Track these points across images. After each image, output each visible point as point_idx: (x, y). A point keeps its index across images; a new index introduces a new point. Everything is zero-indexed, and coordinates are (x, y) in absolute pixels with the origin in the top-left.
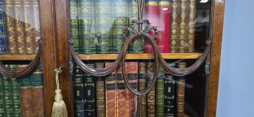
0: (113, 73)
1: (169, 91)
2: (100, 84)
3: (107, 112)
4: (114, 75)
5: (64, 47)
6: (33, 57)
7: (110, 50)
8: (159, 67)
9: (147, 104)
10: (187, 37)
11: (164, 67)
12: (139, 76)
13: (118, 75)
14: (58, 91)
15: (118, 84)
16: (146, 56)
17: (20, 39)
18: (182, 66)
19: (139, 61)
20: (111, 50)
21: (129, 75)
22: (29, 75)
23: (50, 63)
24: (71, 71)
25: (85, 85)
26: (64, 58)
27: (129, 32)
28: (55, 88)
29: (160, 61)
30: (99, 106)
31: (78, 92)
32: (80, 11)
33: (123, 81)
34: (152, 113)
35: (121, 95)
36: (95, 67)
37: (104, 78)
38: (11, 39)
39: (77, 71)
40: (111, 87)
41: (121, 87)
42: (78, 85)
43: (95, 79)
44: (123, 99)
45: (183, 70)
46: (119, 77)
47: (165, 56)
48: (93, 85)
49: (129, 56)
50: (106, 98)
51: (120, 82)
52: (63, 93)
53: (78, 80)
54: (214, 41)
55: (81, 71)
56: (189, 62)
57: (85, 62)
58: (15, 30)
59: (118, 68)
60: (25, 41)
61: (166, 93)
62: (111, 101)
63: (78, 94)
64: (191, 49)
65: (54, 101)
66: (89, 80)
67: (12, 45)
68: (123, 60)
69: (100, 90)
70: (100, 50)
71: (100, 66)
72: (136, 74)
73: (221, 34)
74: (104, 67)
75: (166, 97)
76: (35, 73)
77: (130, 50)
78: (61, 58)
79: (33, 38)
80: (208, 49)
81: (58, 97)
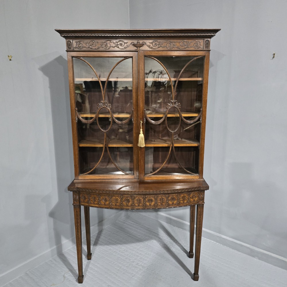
5: (142, 112)
23: (136, 118)
26: (142, 117)
27: (168, 105)
28: (140, 129)
29: (181, 117)
45: (191, 121)
47: (183, 115)
52: (143, 131)
54: (204, 109)
68: (166, 118)
73: (206, 106)
80: (201, 112)
81: (141, 132)
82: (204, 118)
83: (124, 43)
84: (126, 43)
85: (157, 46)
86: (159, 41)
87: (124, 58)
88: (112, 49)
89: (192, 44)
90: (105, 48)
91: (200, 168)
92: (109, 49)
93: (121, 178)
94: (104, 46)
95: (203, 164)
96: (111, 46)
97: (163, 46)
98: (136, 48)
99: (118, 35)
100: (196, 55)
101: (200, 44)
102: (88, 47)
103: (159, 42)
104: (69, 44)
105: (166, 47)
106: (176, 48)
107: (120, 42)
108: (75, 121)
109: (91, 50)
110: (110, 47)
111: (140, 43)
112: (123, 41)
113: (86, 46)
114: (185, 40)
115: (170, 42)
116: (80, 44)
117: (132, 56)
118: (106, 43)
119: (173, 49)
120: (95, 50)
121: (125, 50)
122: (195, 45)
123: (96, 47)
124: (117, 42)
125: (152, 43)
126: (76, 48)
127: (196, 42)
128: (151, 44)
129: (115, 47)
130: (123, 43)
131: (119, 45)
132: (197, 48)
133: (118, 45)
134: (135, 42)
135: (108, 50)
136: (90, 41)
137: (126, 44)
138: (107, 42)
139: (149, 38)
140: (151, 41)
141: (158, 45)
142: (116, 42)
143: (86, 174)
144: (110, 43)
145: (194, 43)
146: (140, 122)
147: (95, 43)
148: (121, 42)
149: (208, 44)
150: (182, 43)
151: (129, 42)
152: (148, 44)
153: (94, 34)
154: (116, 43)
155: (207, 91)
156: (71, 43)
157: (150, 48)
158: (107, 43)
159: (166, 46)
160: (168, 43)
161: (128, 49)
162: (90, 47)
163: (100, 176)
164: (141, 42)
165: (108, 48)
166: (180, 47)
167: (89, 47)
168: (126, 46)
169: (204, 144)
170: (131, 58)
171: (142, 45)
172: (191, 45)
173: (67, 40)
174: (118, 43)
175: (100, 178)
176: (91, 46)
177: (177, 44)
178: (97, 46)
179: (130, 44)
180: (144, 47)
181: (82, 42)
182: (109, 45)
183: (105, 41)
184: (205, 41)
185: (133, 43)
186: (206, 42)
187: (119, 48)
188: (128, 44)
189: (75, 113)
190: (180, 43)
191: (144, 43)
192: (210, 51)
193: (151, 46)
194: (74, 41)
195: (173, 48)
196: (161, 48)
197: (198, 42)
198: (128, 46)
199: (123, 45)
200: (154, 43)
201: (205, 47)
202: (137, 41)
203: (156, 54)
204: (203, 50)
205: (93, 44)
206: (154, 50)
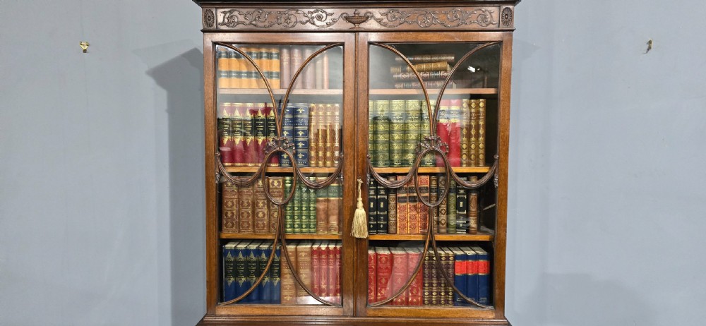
0: (405, 186)
1: (461, 205)
2: (392, 196)
3: (398, 225)
4: (406, 188)
5: (363, 161)
6: (333, 170)
7: (402, 164)
8: (450, 181)
9: (438, 219)
10: (478, 151)
11: (455, 180)
12: (430, 190)
13: (410, 188)
14: (360, 199)
15: (410, 197)
16: (438, 170)
17: (321, 154)
18: (473, 179)
19: (431, 174)
20: (404, 163)
21: (420, 188)
22: (326, 186)
23: (350, 175)
24: (368, 183)
25: (379, 197)
26: (363, 171)
27: (421, 146)
28: (358, 197)
29: (451, 175)
30: (391, 219)
31: (372, 204)
32: (376, 128)
33: (415, 194)
34: (443, 228)
35: (412, 208)
36: (388, 180)
37: (396, 191)
38: (313, 153)
39: (372, 183)
40: (403, 200)
41: (413, 199)
42: (371, 197)
43: (388, 190)
44: (414, 213)
45: (474, 183)
46: (411, 190)
47: (456, 170)
48: (386, 197)
49: (421, 170)
50: (398, 211)
51: (412, 195)
52: (363, 202)
53: (372, 192)
54: (502, 156)
55: (376, 183)
56: (480, 176)
57: (380, 174)
58: (317, 145)
59: (410, 181)
60: (325, 155)
61: (457, 207)
62: (403, 214)
63: (372, 206)
64: (481, 164)
65: (357, 208)
66: (382, 192)
67: (313, 159)
68: (416, 174)
69: (392, 203)
70: (393, 164)
71: (392, 179)
72: (427, 188)
73: (508, 150)
74: (396, 179)
75: (457, 212)
76: (332, 185)
77: (422, 164)
78: (360, 171)
79: (333, 153)
80: (496, 163)
81: (360, 204)
82: (503, 177)
83: (327, 15)
84: (331, 14)
85: (398, 22)
86: (400, 10)
87: (325, 46)
88: (299, 27)
89: (473, 17)
90: (286, 24)
91: (497, 292)
92: (293, 26)
93: (312, 314)
94: (283, 20)
95: (504, 284)
96: (298, 20)
97: (410, 20)
98: (352, 25)
100: (482, 39)
101: (491, 17)
103: (402, 13)
104: (209, 17)
105: (417, 22)
106: (439, 25)
107: (317, 13)
108: (213, 182)
109: (255, 28)
110: (296, 22)
111: (360, 15)
112: (324, 11)
113: (246, 21)
114: (459, 9)
115: (425, 13)
116: (232, 16)
117: (342, 41)
118: (287, 15)
119: (433, 27)
120: (264, 29)
121: (328, 29)
122: (479, 18)
123: (267, 24)
124: (312, 13)
125: (386, 14)
126: (223, 24)
127: (481, 12)
128: (384, 17)
129: (306, 22)
130: (324, 15)
131: (315, 20)
132: (484, 25)
133: (313, 18)
134: (350, 12)
135: (291, 29)
136: (253, 9)
137: (329, 17)
138: (290, 13)
139: (379, 4)
140: (383, 11)
141: (399, 19)
142: (309, 12)
143: (232, 301)
144: (296, 15)
145: (477, 15)
146: (358, 183)
147: (263, 15)
148: (319, 13)
149: (508, 17)
150: (451, 13)
151: (338, 11)
152: (378, 16)
154: (309, 15)
155: (509, 116)
156: (213, 14)
157: (381, 24)
158: (289, 15)
159: (416, 20)
160: (421, 15)
161: (333, 27)
162: (254, 22)
163: (264, 308)
164: (362, 12)
165: (291, 24)
166: (447, 22)
167: (250, 24)
168: (331, 21)
169: (506, 236)
170: (342, 47)
171: (366, 19)
172: (470, 19)
173: (205, 9)
174: (314, 15)
175: (264, 312)
176: (255, 20)
177: (440, 16)
178: (267, 21)
179: (339, 18)
180: (368, 23)
181: (236, 13)
182: (293, 20)
183: (285, 10)
184: (501, 11)
185: (345, 15)
186: (503, 12)
187: (314, 25)
188: (333, 17)
189: (214, 164)
190: (446, 14)
191: (369, 14)
192: (513, 30)
193: (385, 20)
194: (220, 11)
195: (433, 25)
196: (405, 24)
197: (487, 13)
198: (334, 21)
199: (324, 19)
200: (389, 15)
201: (503, 24)
202: (354, 10)
203: (394, 38)
204: (498, 29)
205: (259, 17)
206: (390, 29)
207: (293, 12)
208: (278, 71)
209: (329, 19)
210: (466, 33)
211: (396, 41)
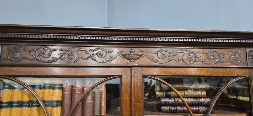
83: (106, 52)
84: (110, 52)
85: (167, 59)
86: (169, 50)
87: (105, 78)
88: (81, 62)
89: (226, 57)
90: (69, 59)
92: (75, 62)
94: (67, 56)
96: (81, 57)
97: (176, 58)
98: (129, 61)
99: (94, 38)
100: (236, 74)
101: (240, 57)
102: (32, 58)
103: (170, 53)
105: (183, 60)
106: (200, 62)
107: (98, 51)
109: (39, 63)
110: (79, 58)
111: (135, 53)
112: (104, 49)
113: (30, 56)
114: (215, 50)
115: (188, 53)
117: (120, 74)
118: (70, 52)
120: (47, 64)
121: (106, 64)
122: (231, 58)
123: (50, 59)
124: (93, 51)
125: (157, 53)
126: (7, 59)
127: (232, 53)
128: (155, 55)
129: (88, 58)
130: (104, 52)
131: (96, 56)
132: (236, 63)
133: (94, 55)
134: (126, 50)
135: (74, 64)
136: (39, 47)
138: (73, 50)
139: (151, 45)
140: (154, 50)
141: (167, 57)
142: (90, 50)
144: (80, 52)
145: (229, 55)
147: (48, 51)
148: (100, 51)
150: (209, 53)
151: (115, 50)
153: (47, 35)
154: (91, 52)
157: (153, 61)
158: (72, 52)
159: (181, 58)
160: (185, 54)
161: (114, 62)
162: (39, 58)
164: (136, 50)
165: (73, 60)
166: (207, 59)
167: (34, 59)
168: (110, 58)
170: (119, 79)
171: (140, 56)
172: (224, 58)
174: (95, 52)
176: (40, 56)
177: (201, 55)
178: (51, 57)
179: (117, 55)
180: (142, 59)
181: (21, 50)
182: (76, 56)
183: (68, 48)
184: (247, 52)
185: (122, 53)
186: (249, 53)
187: (95, 60)
188: (112, 54)
191: (142, 53)
193: (156, 58)
194: (5, 47)
195: (196, 63)
196: (173, 61)
197: (237, 54)
198: (113, 58)
199: (104, 56)
200: (159, 54)
201: (250, 62)
202: (129, 49)
203: (165, 72)
204: (246, 66)
205: (44, 53)
206: (161, 65)
207: (76, 49)
208: (60, 99)
209: (108, 56)
210: (222, 69)
211: (166, 75)
